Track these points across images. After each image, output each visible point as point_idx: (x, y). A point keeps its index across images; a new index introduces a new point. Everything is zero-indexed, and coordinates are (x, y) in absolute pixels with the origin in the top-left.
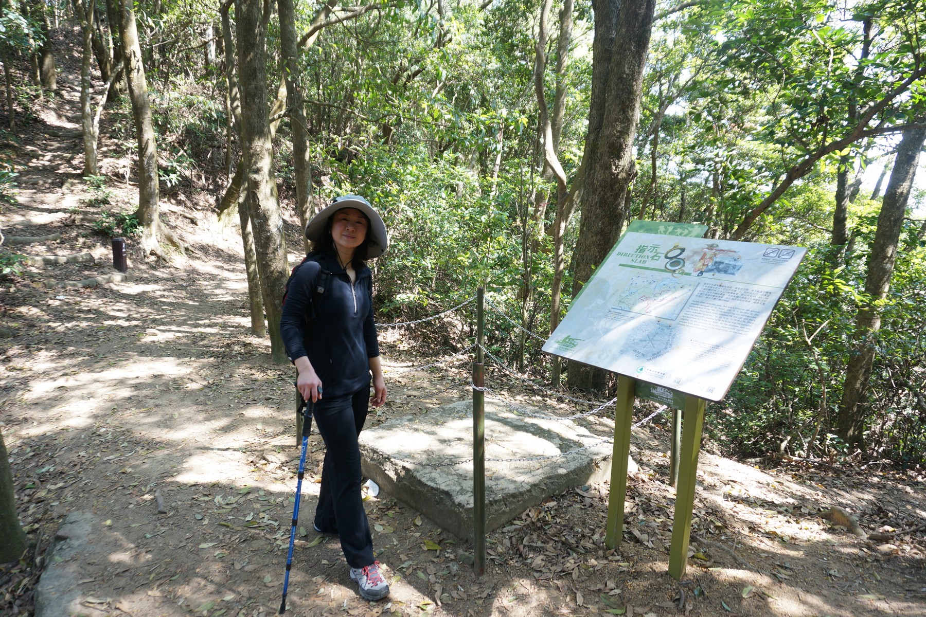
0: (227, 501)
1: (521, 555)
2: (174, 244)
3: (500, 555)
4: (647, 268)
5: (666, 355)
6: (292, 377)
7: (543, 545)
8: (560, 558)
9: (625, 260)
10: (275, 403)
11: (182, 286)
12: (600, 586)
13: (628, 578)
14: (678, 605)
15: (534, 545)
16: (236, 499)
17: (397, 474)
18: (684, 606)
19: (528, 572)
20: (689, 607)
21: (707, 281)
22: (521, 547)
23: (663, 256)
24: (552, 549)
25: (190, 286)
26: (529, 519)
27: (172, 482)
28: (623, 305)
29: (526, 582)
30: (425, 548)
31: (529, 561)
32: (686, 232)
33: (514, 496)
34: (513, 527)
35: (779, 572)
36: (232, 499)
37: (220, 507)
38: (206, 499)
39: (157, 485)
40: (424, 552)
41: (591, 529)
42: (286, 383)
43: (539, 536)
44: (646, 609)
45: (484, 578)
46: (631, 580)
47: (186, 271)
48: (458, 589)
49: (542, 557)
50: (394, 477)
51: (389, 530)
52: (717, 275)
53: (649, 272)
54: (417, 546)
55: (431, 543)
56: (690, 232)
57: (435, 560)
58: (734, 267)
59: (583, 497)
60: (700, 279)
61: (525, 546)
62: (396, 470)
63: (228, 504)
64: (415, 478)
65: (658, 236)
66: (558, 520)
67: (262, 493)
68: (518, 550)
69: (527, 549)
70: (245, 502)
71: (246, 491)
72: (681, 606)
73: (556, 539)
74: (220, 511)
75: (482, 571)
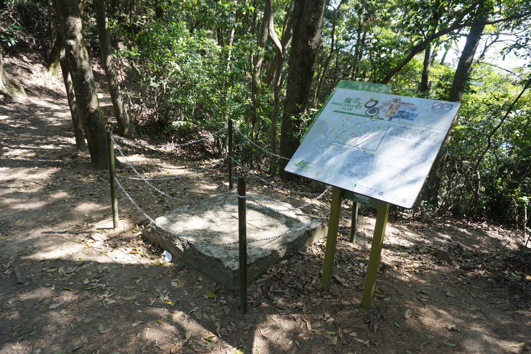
0: (68, 271)
1: (269, 299)
2: (17, 87)
3: (256, 299)
4: (353, 114)
5: (371, 176)
6: (106, 178)
7: (283, 291)
8: (294, 298)
9: (337, 108)
10: (96, 198)
11: (25, 116)
12: (320, 317)
13: (337, 309)
14: (369, 326)
15: (277, 291)
16: (74, 269)
17: (184, 247)
18: (373, 327)
19: (276, 310)
20: (376, 327)
21: (395, 124)
22: (269, 293)
23: (363, 106)
24: (288, 293)
25: (30, 116)
26: (272, 273)
27: (26, 260)
28: (339, 140)
29: (275, 317)
30: (207, 297)
31: (274, 302)
32: (377, 89)
33: (262, 259)
34: (263, 279)
35: (421, 297)
36: (71, 269)
37: (63, 276)
38: (52, 270)
39: (15, 262)
40: (206, 299)
41: (310, 277)
42: (103, 182)
43: (279, 284)
44: (350, 330)
45: (247, 316)
46: (339, 311)
47: (27, 106)
48: (231, 325)
49: (282, 299)
50: (182, 249)
51: (182, 285)
52: (402, 120)
53: (355, 116)
54: (200, 295)
55: (210, 293)
56: (380, 90)
57: (214, 305)
58: (413, 115)
59: (303, 255)
60: (390, 123)
61: (271, 292)
62: (183, 245)
63: (68, 273)
64: (197, 250)
65: (359, 91)
66: (290, 273)
67: (92, 264)
68: (267, 295)
69: (272, 294)
70: (80, 271)
71: (81, 263)
72: (371, 327)
73: (290, 286)
74: (63, 279)
75: (245, 312)
